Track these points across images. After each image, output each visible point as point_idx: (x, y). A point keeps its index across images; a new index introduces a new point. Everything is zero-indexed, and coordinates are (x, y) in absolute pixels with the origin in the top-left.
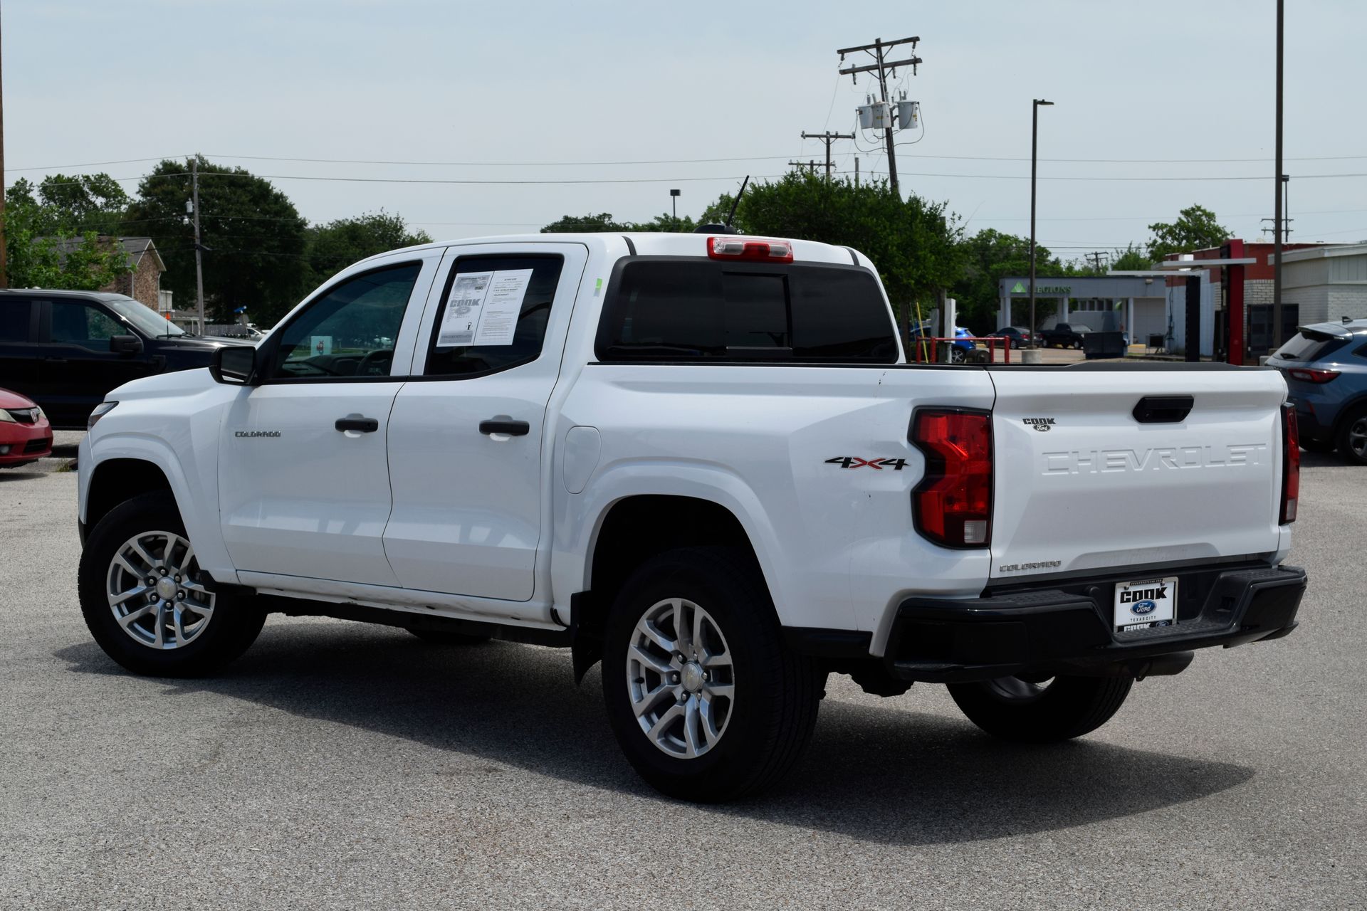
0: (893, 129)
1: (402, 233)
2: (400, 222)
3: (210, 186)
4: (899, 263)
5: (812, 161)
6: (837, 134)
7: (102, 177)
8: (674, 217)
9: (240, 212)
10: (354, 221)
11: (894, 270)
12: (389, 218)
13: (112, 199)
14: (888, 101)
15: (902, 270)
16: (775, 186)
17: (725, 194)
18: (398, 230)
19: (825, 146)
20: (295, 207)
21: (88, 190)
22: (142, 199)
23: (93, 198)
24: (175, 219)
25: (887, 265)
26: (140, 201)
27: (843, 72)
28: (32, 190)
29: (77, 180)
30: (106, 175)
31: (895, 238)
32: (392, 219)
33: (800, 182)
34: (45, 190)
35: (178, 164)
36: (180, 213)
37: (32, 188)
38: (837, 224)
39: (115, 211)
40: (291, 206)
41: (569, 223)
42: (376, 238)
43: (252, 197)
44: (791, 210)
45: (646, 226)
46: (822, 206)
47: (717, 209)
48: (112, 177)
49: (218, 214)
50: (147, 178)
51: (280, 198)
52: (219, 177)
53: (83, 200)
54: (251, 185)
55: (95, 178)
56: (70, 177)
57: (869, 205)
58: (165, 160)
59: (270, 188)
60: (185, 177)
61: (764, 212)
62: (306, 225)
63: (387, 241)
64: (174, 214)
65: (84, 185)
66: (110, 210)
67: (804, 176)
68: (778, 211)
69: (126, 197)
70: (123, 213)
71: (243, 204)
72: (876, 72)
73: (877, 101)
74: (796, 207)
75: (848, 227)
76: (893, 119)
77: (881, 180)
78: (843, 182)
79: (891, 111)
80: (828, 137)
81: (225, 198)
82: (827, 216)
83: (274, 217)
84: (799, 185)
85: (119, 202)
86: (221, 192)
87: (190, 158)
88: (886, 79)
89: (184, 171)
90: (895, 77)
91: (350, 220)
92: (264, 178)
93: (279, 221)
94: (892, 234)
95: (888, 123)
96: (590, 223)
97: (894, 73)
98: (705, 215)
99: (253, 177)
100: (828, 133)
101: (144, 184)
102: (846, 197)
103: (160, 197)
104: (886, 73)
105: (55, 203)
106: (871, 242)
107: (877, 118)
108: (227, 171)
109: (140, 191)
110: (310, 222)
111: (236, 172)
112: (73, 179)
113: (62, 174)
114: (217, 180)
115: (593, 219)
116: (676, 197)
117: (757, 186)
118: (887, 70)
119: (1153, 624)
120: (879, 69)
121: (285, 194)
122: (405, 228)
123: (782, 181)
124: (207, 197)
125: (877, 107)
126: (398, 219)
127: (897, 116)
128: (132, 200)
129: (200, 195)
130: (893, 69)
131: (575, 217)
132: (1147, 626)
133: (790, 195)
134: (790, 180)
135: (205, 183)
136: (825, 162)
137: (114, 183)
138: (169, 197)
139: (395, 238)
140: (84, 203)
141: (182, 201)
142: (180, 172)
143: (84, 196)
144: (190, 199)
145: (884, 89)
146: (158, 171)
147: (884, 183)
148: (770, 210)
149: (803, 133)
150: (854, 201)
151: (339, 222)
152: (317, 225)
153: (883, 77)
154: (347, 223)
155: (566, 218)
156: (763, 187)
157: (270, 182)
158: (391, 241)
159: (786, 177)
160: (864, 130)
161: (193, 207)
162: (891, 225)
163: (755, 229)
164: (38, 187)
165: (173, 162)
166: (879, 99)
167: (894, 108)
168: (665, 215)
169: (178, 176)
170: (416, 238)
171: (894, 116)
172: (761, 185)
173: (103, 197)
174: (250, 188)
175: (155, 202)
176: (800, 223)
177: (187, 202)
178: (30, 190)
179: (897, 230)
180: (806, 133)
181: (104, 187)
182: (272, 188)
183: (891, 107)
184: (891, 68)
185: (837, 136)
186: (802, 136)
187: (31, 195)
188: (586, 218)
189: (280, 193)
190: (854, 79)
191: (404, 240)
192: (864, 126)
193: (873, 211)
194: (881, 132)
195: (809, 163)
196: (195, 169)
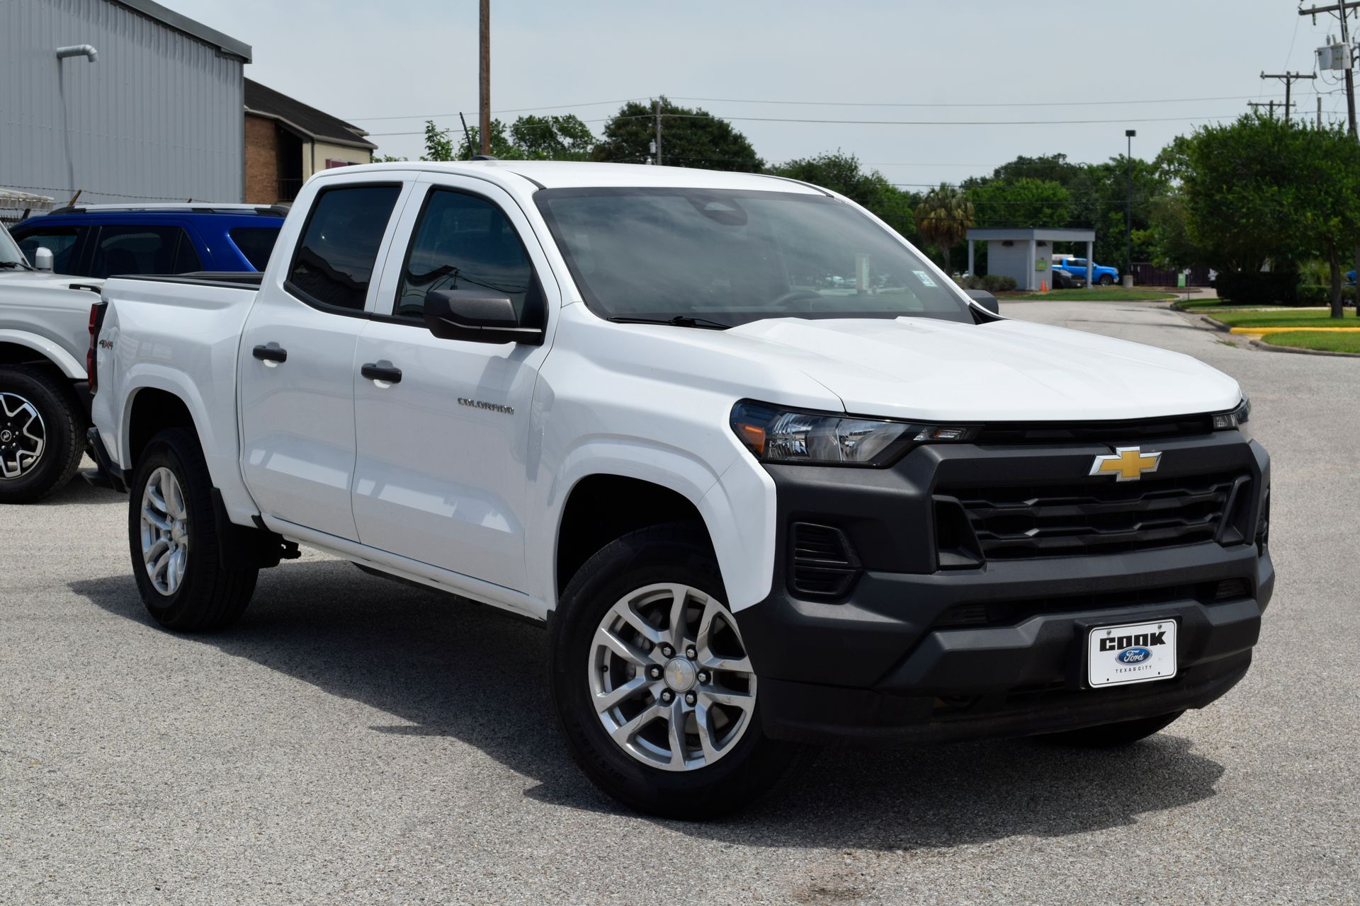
0: (1353, 70)
1: (857, 173)
2: (855, 163)
3: (672, 127)
4: (1354, 207)
5: (1272, 102)
6: (1297, 74)
7: (570, 118)
8: (1129, 157)
9: (700, 153)
10: (811, 161)
11: (1348, 214)
12: (844, 159)
13: (578, 140)
14: (1348, 41)
15: (1356, 213)
16: (1228, 128)
17: (1180, 135)
18: (853, 171)
19: (1285, 87)
20: (753, 148)
21: (556, 131)
22: (607, 139)
23: (561, 138)
24: (638, 159)
25: (1341, 208)
26: (605, 141)
27: (1302, 13)
28: (505, 131)
29: (546, 122)
30: (574, 116)
31: (1350, 180)
32: (848, 159)
33: (1254, 124)
34: (516, 130)
35: (642, 105)
36: (643, 153)
37: (505, 129)
38: (1291, 166)
39: (582, 151)
40: (750, 146)
41: (1023, 164)
42: (832, 179)
43: (711, 138)
44: (1243, 152)
45: (1101, 166)
46: (1276, 148)
47: (1172, 151)
48: (579, 118)
49: (679, 154)
50: (612, 120)
51: (738, 139)
52: (682, 119)
53: (551, 141)
54: (710, 126)
55: (563, 119)
56: (541, 117)
57: (1324, 148)
58: (631, 102)
59: (730, 129)
60: (649, 119)
61: (1216, 155)
62: (763, 165)
63: (842, 181)
64: (637, 154)
65: (553, 126)
66: (577, 150)
67: (1259, 119)
68: (1230, 154)
69: (592, 137)
70: (589, 153)
71: (703, 144)
72: (1337, 13)
73: (1337, 42)
74: (1249, 150)
75: (1302, 170)
76: (1353, 60)
77: (1338, 122)
78: (1298, 124)
79: (1352, 52)
80: (1288, 77)
81: (686, 139)
82: (1281, 159)
83: (732, 158)
84: (1252, 128)
85: (586, 143)
86: (682, 133)
87: (653, 100)
88: (1348, 20)
89: (648, 113)
90: (1356, 17)
91: (806, 161)
92: (724, 120)
93: (737, 162)
94: (1347, 176)
95: (1347, 64)
96: (1044, 163)
97: (1356, 13)
98: (1159, 156)
99: (713, 119)
100: (1288, 73)
101: (609, 125)
102: (1301, 140)
103: (625, 138)
104: (1347, 13)
105: (526, 143)
106: (1325, 185)
107: (1337, 59)
108: (689, 112)
109: (606, 132)
110: (767, 162)
111: (697, 114)
112: (543, 120)
113: (533, 115)
114: (679, 122)
115: (1047, 159)
116: (1131, 138)
117: (1210, 128)
118: (1348, 11)
120: (1340, 9)
121: (744, 135)
122: (860, 168)
123: (1236, 123)
124: (670, 138)
125: (1337, 49)
126: (853, 159)
127: (1357, 57)
128: (598, 140)
129: (662, 136)
130: (1355, 9)
131: (1029, 157)
133: (1243, 138)
134: (1244, 122)
135: (667, 124)
136: (1284, 102)
137: (581, 124)
138: (633, 138)
139: (849, 178)
140: (552, 144)
141: (645, 142)
142: (644, 114)
143: (552, 136)
144: (653, 140)
145: (1344, 30)
146: (623, 113)
147: (1341, 125)
148: (1222, 152)
149: (1263, 73)
150: (1309, 143)
151: (796, 162)
152: (773, 165)
153: (1344, 18)
154: (803, 164)
155: (1020, 158)
156: (1216, 130)
157: (730, 123)
158: (846, 181)
159: (1239, 120)
160: (1323, 71)
161: (656, 148)
162: (1346, 168)
163: (1207, 171)
164: (510, 127)
165: (638, 104)
166: (1339, 39)
167: (1355, 48)
168: (1120, 155)
169: (642, 118)
170: (870, 178)
171: (1354, 56)
172: (1214, 127)
173: (570, 137)
174: (710, 129)
175: (619, 143)
176: (1253, 166)
177: (651, 143)
178: (503, 131)
179: (1352, 173)
180: (1266, 74)
181: (572, 128)
182: (732, 129)
183: (1352, 47)
184: (1352, 9)
185: (1297, 76)
186: (1261, 76)
187: (504, 135)
188: (1040, 159)
189: (739, 133)
190: (1314, 20)
191: (858, 180)
192: (1323, 67)
193: (1328, 154)
194: (1341, 73)
195: (1268, 103)
196: (659, 110)
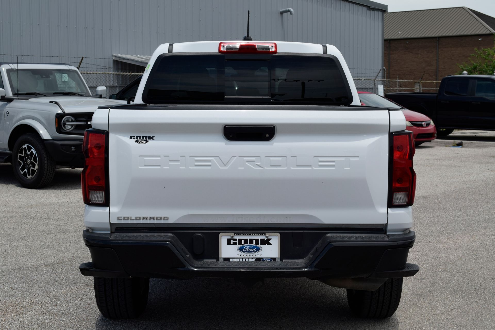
119: (258, 260)
132: (253, 260)
